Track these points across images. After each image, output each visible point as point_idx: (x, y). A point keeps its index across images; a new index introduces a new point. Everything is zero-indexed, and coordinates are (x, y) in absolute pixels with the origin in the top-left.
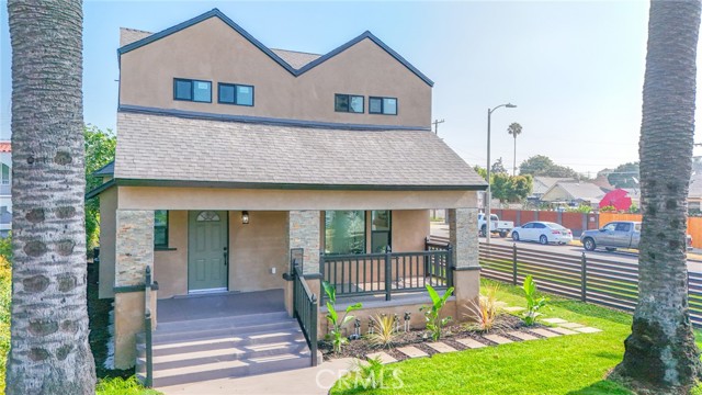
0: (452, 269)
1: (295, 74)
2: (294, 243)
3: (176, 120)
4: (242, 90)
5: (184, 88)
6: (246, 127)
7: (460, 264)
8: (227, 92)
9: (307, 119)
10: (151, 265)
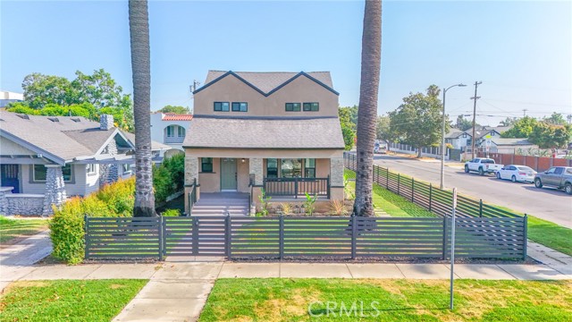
0: (329, 187)
1: (266, 95)
2: (251, 172)
3: (214, 120)
4: (242, 105)
5: (218, 106)
6: (242, 121)
7: (332, 184)
8: (236, 106)
9: (272, 115)
10: (197, 178)
